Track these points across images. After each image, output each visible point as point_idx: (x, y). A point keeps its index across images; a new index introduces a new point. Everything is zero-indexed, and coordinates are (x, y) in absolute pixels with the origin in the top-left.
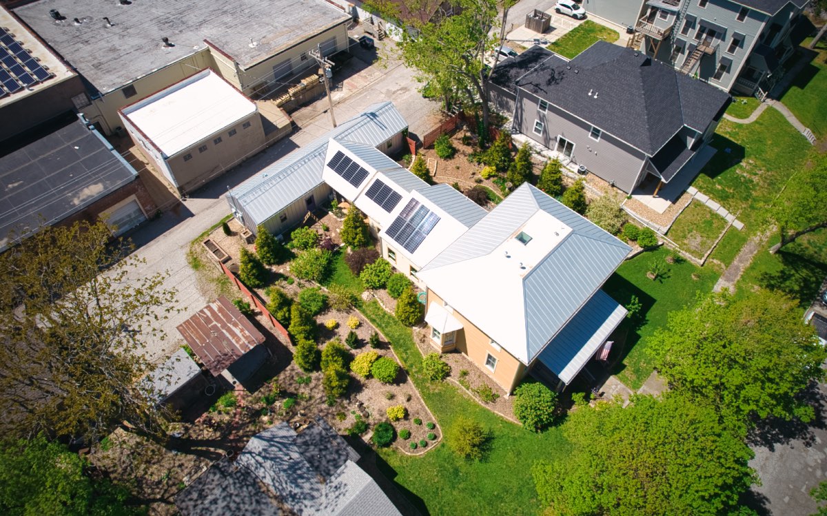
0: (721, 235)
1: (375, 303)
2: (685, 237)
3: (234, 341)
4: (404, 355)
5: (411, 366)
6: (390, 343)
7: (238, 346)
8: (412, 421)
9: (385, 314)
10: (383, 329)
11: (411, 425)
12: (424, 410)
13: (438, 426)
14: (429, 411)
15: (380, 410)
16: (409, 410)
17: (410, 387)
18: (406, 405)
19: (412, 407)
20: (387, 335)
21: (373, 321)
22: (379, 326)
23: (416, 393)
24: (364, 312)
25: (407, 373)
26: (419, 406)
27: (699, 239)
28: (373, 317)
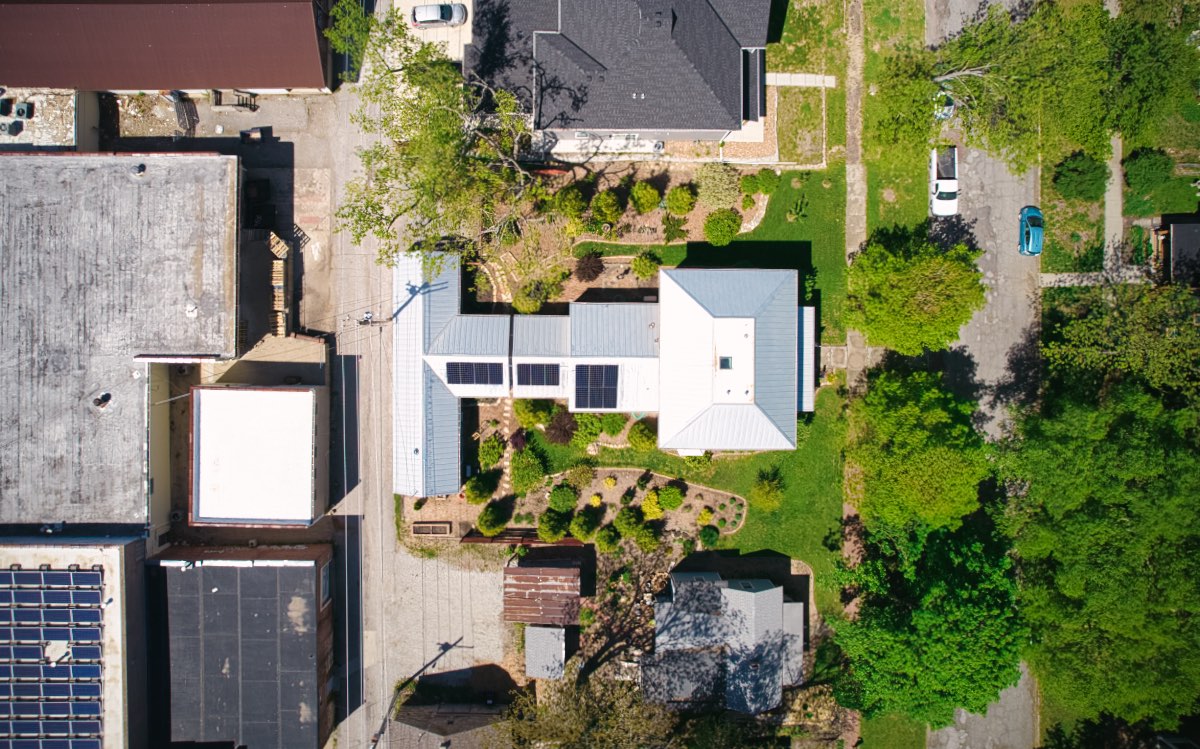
0: (824, 114)
1: (605, 449)
2: (795, 146)
3: (560, 592)
4: (667, 469)
5: (680, 472)
6: (648, 471)
7: (567, 592)
8: (718, 509)
9: (621, 451)
10: (632, 464)
11: (720, 513)
12: (718, 494)
13: (736, 496)
14: (721, 492)
15: (692, 524)
16: (709, 504)
17: (694, 488)
18: (704, 503)
19: (709, 500)
20: (639, 466)
21: (618, 465)
22: (627, 464)
23: (701, 488)
24: (604, 464)
25: (682, 479)
26: (712, 495)
27: (808, 137)
28: (615, 461)
